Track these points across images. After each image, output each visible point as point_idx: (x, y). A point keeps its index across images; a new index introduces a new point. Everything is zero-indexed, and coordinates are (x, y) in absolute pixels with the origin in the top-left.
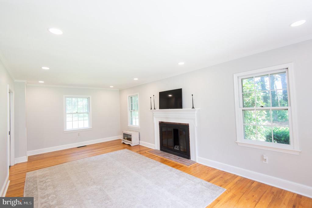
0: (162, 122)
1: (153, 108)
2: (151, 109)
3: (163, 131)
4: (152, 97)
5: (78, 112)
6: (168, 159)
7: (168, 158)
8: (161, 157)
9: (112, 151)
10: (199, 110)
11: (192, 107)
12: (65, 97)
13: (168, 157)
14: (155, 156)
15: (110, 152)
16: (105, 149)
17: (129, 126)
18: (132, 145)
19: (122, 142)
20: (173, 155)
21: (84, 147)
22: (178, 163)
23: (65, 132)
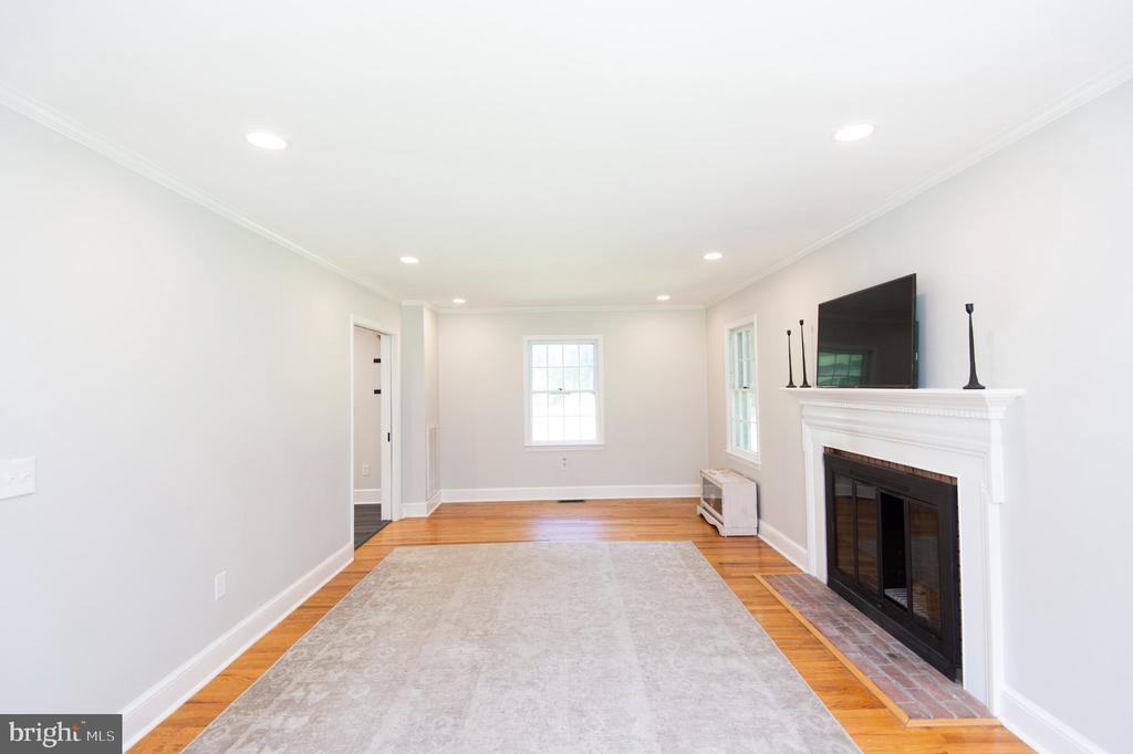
0: (835, 450)
1: (798, 380)
2: (791, 385)
3: (838, 494)
4: (796, 330)
5: (566, 389)
6: (830, 638)
7: (837, 633)
8: (803, 620)
9: (640, 537)
10: (1018, 397)
11: (967, 383)
12: (529, 341)
13: (842, 629)
14: (781, 604)
15: (632, 539)
16: (623, 525)
17: (729, 451)
18: (724, 531)
19: (700, 510)
20: (875, 629)
21: (576, 504)
22: (867, 681)
23: (528, 450)
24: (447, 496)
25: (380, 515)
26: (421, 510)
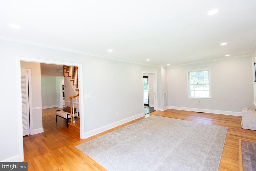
12: (188, 72)
18: (242, 127)
23: (189, 99)
24: (170, 107)
25: (154, 109)
26: (162, 109)
